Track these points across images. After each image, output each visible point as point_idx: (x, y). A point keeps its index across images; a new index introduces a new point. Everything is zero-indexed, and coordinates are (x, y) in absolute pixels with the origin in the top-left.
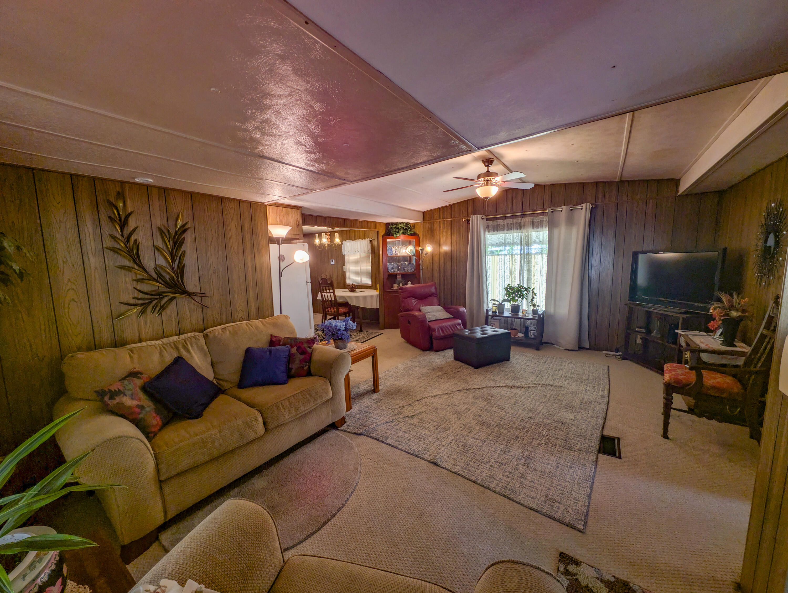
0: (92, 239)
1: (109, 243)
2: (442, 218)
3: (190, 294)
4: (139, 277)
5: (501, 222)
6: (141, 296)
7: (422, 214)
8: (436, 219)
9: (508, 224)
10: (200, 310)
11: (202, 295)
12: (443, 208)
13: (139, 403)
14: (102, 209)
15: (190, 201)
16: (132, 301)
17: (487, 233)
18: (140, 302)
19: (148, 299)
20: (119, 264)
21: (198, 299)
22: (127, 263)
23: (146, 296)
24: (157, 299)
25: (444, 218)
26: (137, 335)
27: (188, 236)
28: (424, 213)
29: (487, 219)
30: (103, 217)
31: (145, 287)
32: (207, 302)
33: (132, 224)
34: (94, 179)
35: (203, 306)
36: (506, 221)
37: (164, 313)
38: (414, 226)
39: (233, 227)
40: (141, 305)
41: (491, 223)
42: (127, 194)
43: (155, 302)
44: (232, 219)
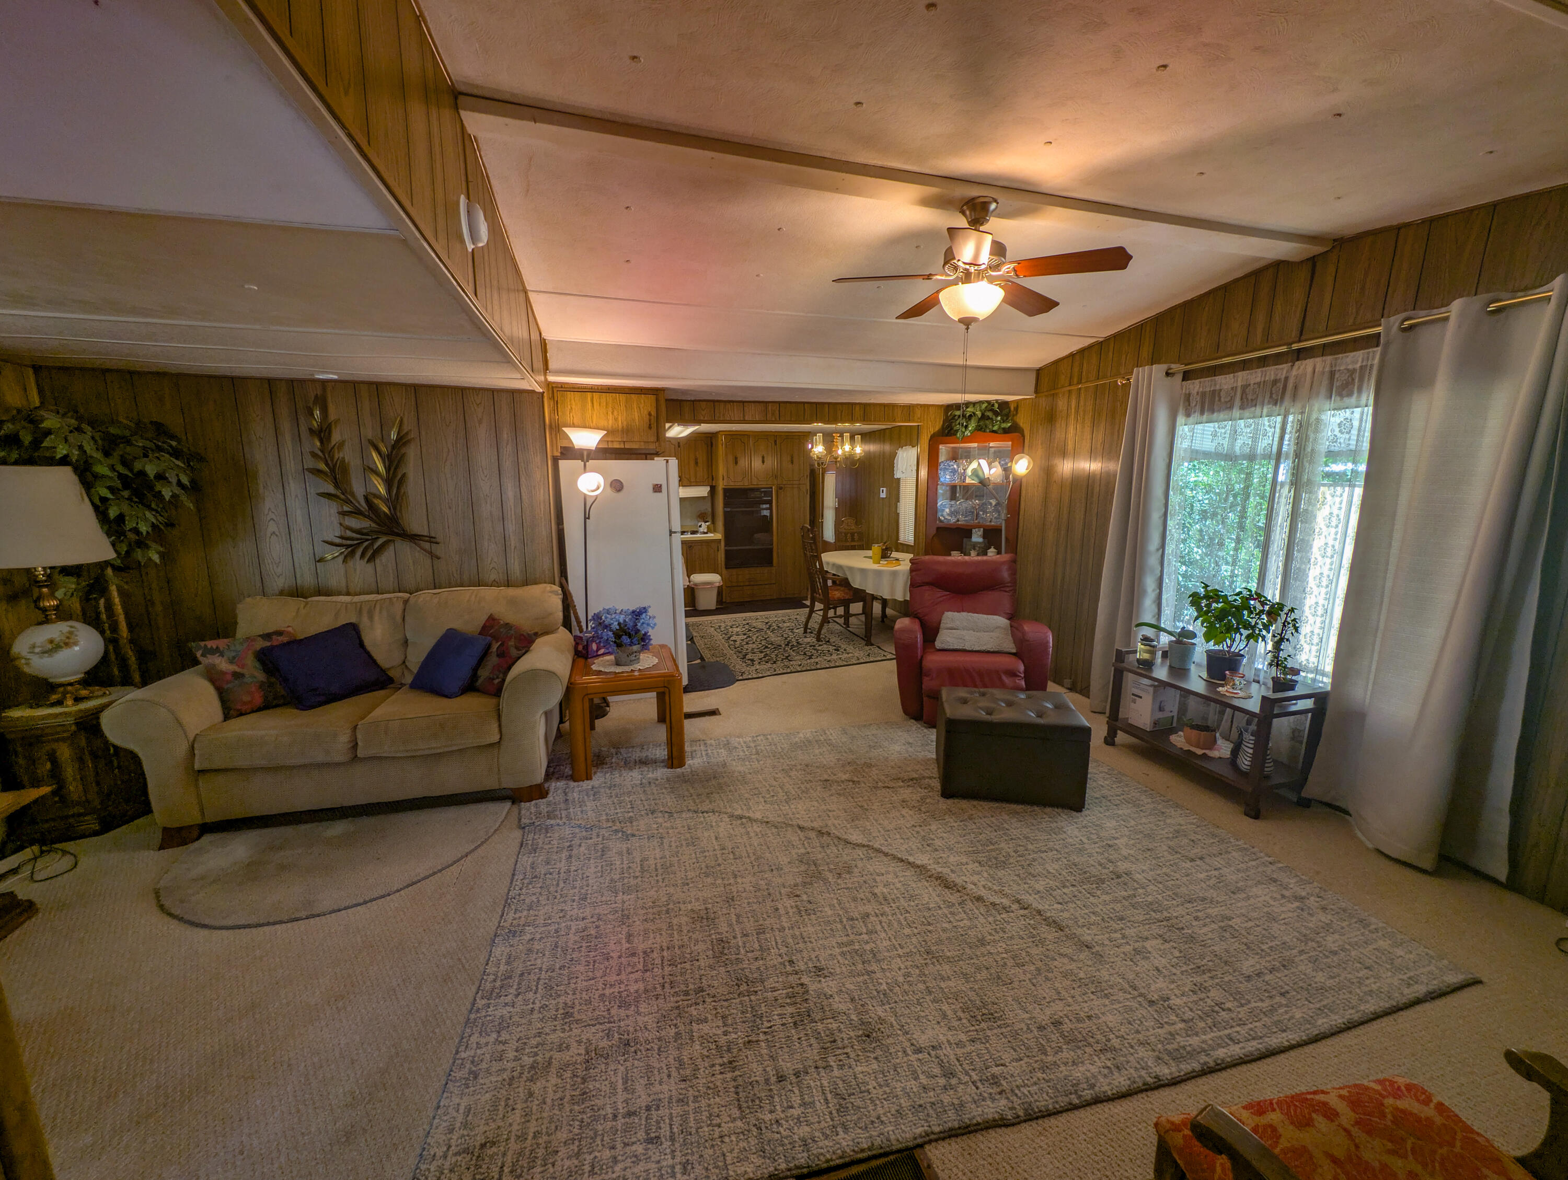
0: (292, 457)
1: (310, 463)
2: (1075, 380)
3: (414, 538)
4: (346, 508)
5: (1224, 382)
6: (349, 534)
7: (1033, 377)
8: (1063, 387)
9: (1245, 387)
10: (428, 561)
11: (431, 540)
12: (1082, 351)
13: (238, 670)
14: (302, 420)
15: (413, 399)
16: (338, 541)
17: (1181, 419)
18: (349, 542)
19: (358, 539)
20: (322, 491)
21: (427, 546)
22: (331, 489)
23: (355, 535)
24: (367, 540)
25: (1080, 382)
26: (343, 584)
27: (411, 452)
28: (1039, 371)
29: (1186, 376)
30: (303, 428)
31: (354, 522)
32: (438, 550)
33: (336, 437)
34: (292, 381)
35: (433, 556)
36: (1242, 377)
37: (377, 561)
38: (1016, 409)
39: (482, 435)
40: (348, 546)
41: (1195, 386)
42: (329, 399)
43: (366, 544)
44: (480, 422)
